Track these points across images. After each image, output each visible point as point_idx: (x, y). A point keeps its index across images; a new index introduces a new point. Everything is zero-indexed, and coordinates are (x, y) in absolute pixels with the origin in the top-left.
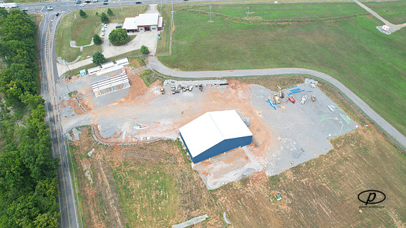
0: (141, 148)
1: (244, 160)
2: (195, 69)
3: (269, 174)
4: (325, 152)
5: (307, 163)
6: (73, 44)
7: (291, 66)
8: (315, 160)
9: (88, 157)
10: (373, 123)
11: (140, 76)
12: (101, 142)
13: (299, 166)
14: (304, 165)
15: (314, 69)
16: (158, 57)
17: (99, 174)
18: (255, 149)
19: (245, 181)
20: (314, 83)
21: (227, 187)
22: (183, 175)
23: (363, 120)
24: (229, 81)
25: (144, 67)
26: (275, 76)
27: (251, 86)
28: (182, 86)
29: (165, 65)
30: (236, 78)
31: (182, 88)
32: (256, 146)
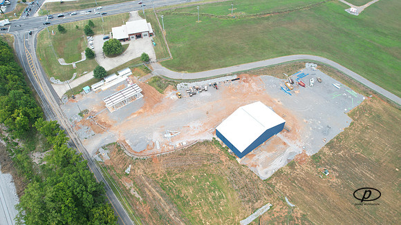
0: (180, 155)
1: (283, 146)
2: (203, 69)
3: (309, 154)
4: (348, 125)
5: (337, 138)
6: (62, 61)
7: (289, 53)
8: (342, 133)
9: (127, 175)
10: (375, 93)
11: (149, 84)
12: (136, 157)
13: (332, 142)
14: (335, 140)
15: (309, 54)
16: (161, 63)
17: (146, 189)
18: (288, 134)
19: (291, 165)
20: (314, 66)
21: (278, 174)
22: (233, 172)
23: (367, 92)
24: (239, 76)
25: (150, 74)
26: (278, 65)
27: (260, 77)
28: (197, 87)
29: (170, 69)
30: (245, 72)
31: (197, 89)
32: (288, 131)
